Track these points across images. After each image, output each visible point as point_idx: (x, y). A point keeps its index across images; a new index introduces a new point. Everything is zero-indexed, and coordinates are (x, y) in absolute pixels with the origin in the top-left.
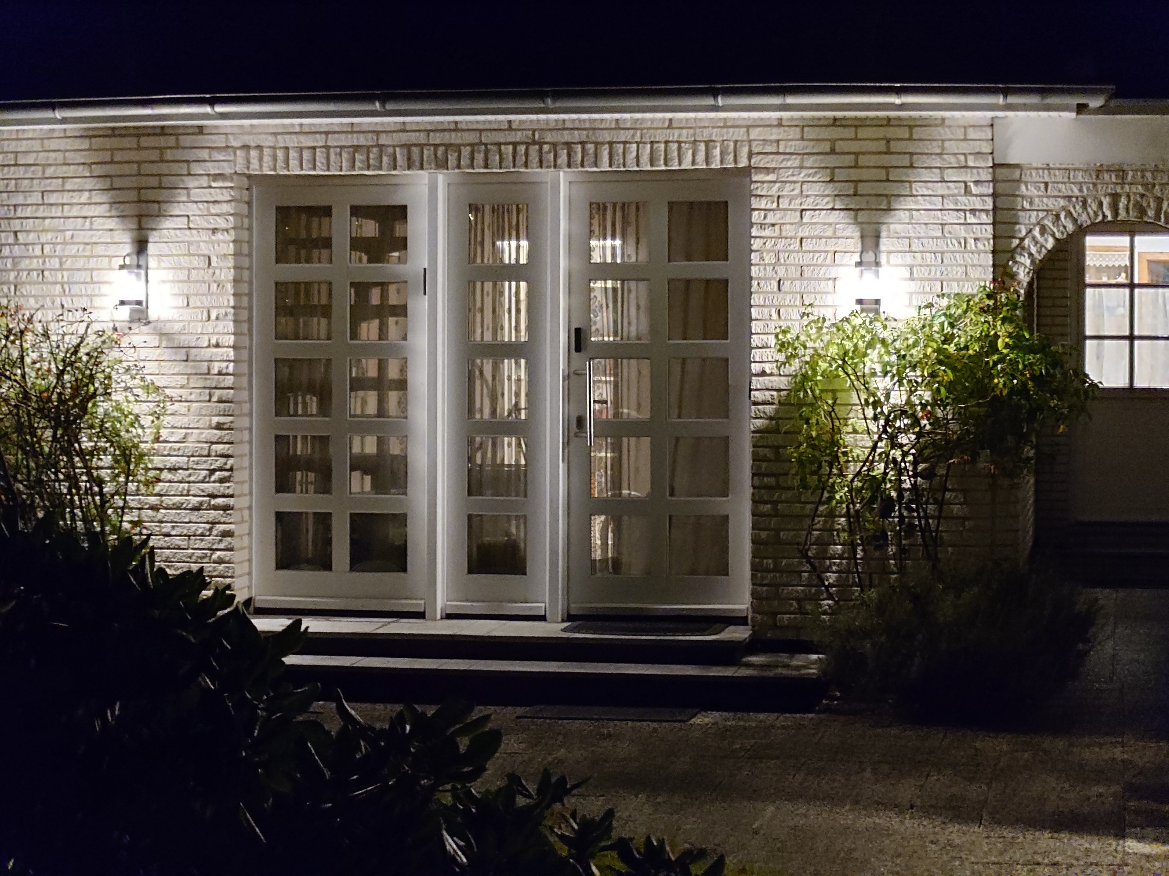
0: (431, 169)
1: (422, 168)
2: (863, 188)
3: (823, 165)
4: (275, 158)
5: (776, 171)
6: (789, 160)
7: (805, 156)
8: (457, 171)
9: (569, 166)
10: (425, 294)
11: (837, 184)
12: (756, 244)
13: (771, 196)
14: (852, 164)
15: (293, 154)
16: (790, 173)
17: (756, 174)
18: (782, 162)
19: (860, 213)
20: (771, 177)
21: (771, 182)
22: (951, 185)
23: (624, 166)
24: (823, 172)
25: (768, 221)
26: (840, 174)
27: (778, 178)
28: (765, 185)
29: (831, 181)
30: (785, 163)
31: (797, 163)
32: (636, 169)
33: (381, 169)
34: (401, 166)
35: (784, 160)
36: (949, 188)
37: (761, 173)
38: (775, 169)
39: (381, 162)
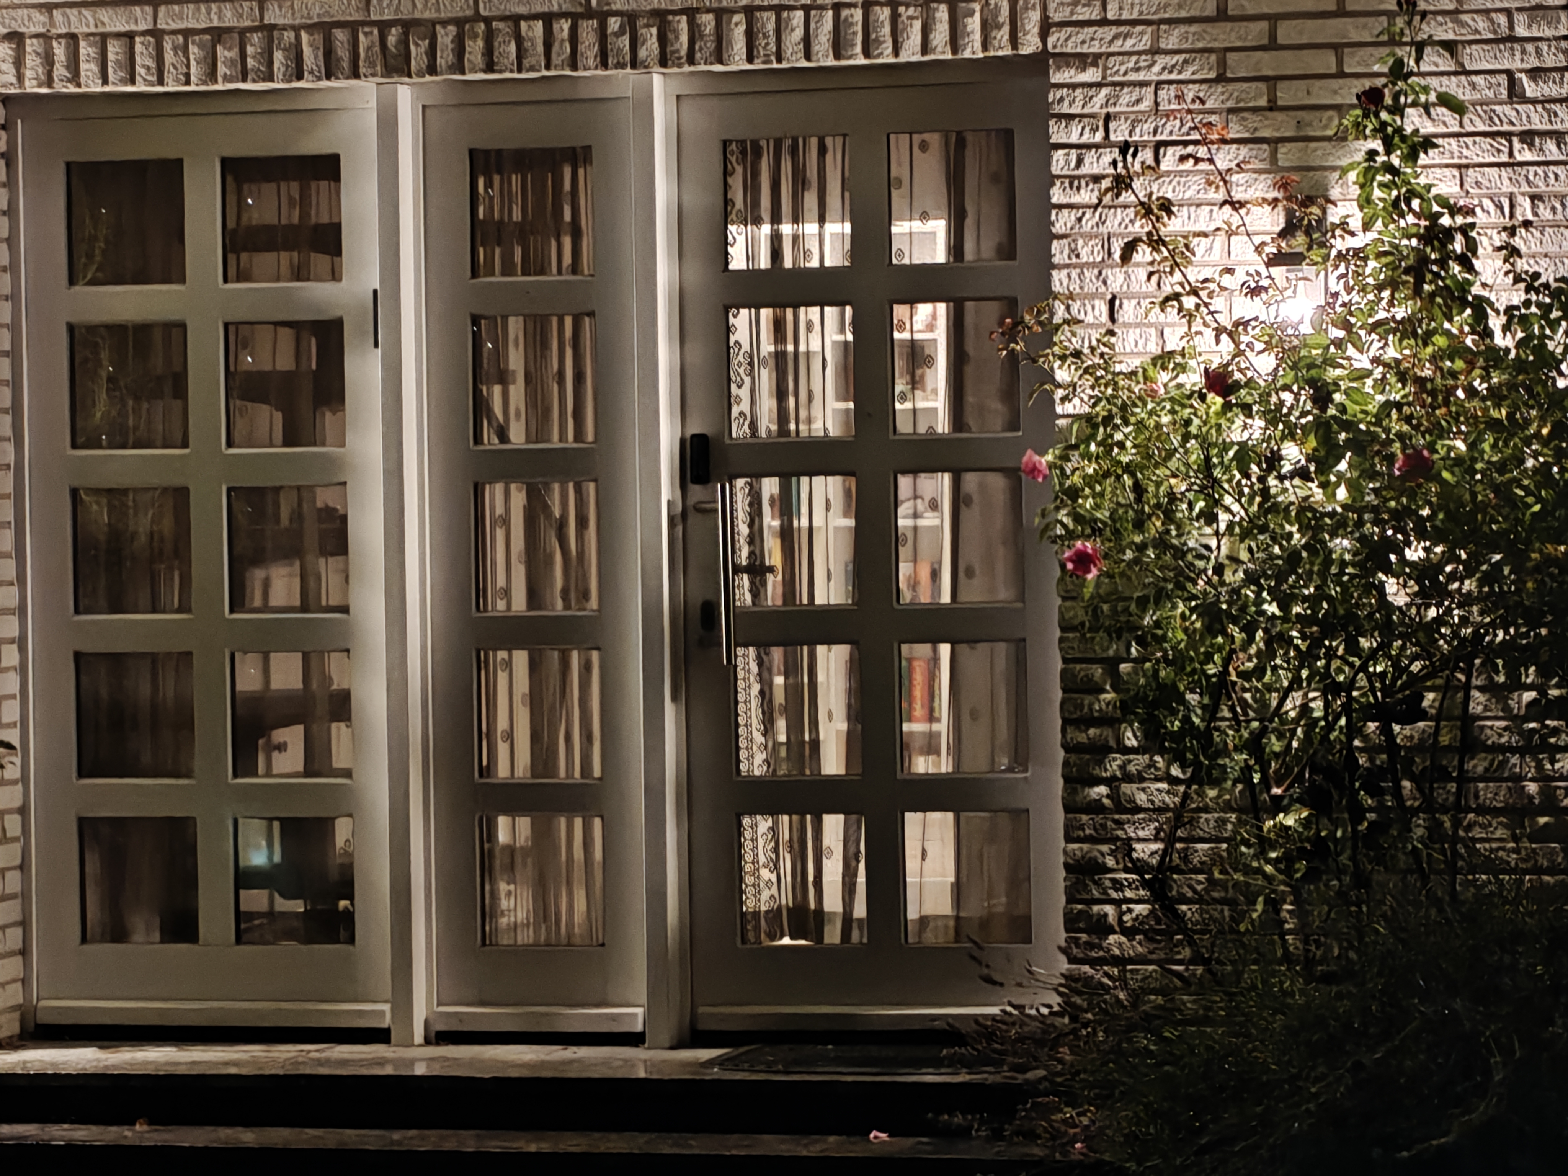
0: (374, 75)
1: (356, 75)
2: (1286, 95)
3: (1200, 45)
4: (49, 60)
5: (1101, 62)
6: (1126, 36)
7: (1163, 27)
8: (428, 78)
9: (663, 63)
10: (376, 345)
11: (1231, 87)
12: (1062, 222)
13: (1093, 116)
14: (1265, 41)
15: (86, 50)
16: (1131, 65)
17: (1059, 68)
18: (1111, 42)
19: (1283, 149)
20: (1091, 75)
21: (1090, 85)
22: (1479, 80)
23: (779, 60)
24: (1199, 59)
25: (1085, 170)
26: (1238, 65)
27: (1104, 78)
28: (1079, 91)
29: (1221, 79)
30: (1119, 42)
31: (1145, 43)
32: (805, 64)
33: (270, 78)
34: (311, 72)
35: (1116, 37)
36: (1473, 86)
37: (1068, 66)
38: (1097, 56)
39: (270, 63)
